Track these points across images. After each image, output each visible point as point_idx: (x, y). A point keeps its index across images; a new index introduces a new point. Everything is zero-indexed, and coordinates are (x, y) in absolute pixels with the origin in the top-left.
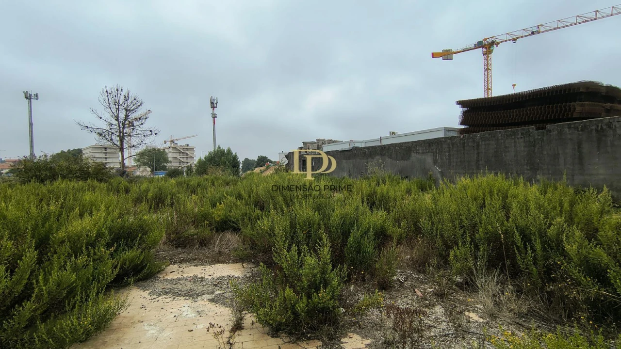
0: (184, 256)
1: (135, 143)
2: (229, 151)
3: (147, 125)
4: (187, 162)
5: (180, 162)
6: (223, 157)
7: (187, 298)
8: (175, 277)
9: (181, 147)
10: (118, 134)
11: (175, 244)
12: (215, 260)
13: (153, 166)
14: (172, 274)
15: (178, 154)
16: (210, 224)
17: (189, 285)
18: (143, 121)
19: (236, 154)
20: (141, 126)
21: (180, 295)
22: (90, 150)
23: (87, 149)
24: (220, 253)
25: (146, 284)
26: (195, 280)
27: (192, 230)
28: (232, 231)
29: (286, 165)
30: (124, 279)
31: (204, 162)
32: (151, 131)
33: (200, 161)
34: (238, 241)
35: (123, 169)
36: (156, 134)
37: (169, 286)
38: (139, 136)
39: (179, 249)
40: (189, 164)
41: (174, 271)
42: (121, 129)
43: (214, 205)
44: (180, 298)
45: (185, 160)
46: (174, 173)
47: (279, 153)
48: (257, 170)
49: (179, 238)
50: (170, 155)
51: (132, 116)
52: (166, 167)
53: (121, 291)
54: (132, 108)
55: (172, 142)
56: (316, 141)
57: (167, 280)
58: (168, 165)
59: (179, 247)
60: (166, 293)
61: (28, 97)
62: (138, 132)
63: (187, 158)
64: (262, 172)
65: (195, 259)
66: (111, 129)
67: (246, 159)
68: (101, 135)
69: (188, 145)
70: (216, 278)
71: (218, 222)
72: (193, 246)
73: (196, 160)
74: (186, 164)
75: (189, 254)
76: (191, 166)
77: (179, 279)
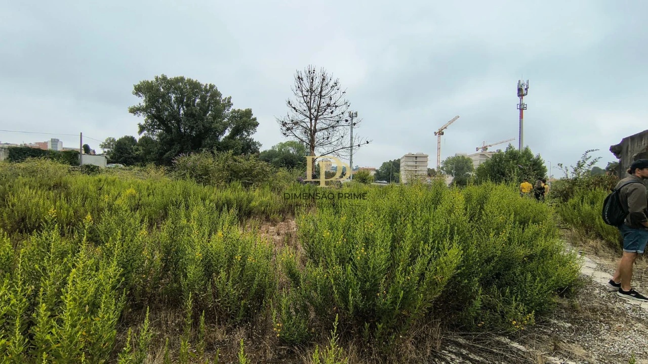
9: (491, 154)
22: (405, 159)
55: (485, 148)
69: (499, 151)
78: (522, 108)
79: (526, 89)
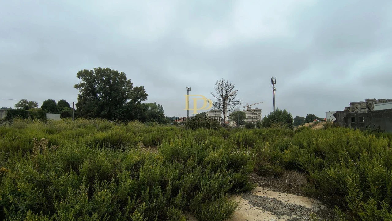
0: (266, 182)
1: (230, 109)
2: (285, 111)
3: (237, 98)
4: (257, 119)
5: (252, 119)
6: (280, 116)
7: (273, 213)
8: (262, 196)
9: (253, 110)
10: (222, 104)
11: (258, 173)
12: (287, 190)
13: (237, 121)
14: (259, 193)
15: (251, 114)
16: (281, 163)
17: (272, 205)
18: (234, 96)
19: (290, 113)
20: (233, 99)
21: (267, 210)
22: (209, 113)
23: (208, 112)
24: (290, 185)
25: (246, 195)
26: (275, 201)
27: (269, 166)
28: (297, 171)
29: (334, 121)
30: (234, 189)
31: (268, 119)
32: (238, 102)
33: (265, 118)
34: (303, 180)
35: (224, 123)
36: (241, 103)
37: (259, 201)
38: (232, 105)
39: (261, 177)
40: (258, 120)
41: (260, 192)
42: (224, 101)
43: (282, 150)
44: (268, 212)
45: (255, 118)
46: (250, 126)
47: (326, 112)
48: (307, 125)
49: (261, 170)
50: (247, 115)
51: (229, 94)
52: (244, 121)
53: (233, 196)
54: (229, 90)
55: (248, 107)
56: (365, 101)
57: (257, 197)
58: (246, 121)
59: (261, 175)
60: (258, 206)
61: (188, 90)
62: (232, 103)
63: (257, 116)
64: (311, 126)
65: (273, 186)
66: (219, 102)
67: (297, 116)
68: (215, 105)
69: (257, 108)
70: (290, 205)
71: (286, 163)
72: (270, 176)
73: (262, 118)
74: (256, 120)
75: (268, 181)
76: (259, 122)
77: (265, 198)
78: (274, 90)
79: (275, 81)
